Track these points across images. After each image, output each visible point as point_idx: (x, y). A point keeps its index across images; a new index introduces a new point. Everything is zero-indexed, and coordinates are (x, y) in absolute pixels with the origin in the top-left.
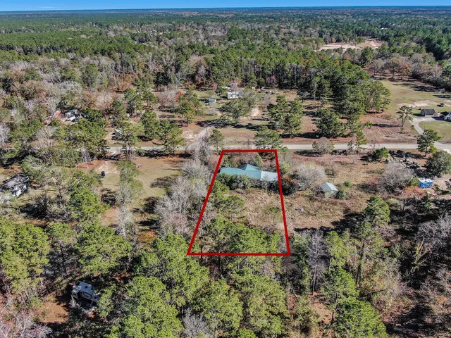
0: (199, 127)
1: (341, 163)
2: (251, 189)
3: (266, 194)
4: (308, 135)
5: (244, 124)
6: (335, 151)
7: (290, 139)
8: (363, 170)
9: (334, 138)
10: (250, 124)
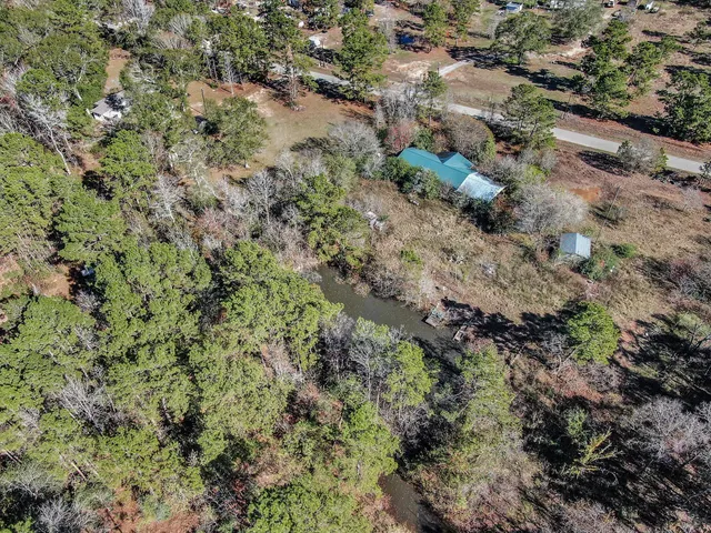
0: (449, 57)
1: (656, 200)
2: (435, 202)
3: (453, 218)
4: (640, 124)
5: (532, 69)
6: (667, 173)
7: (594, 123)
8: (692, 232)
9: (693, 142)
10: (543, 72)
